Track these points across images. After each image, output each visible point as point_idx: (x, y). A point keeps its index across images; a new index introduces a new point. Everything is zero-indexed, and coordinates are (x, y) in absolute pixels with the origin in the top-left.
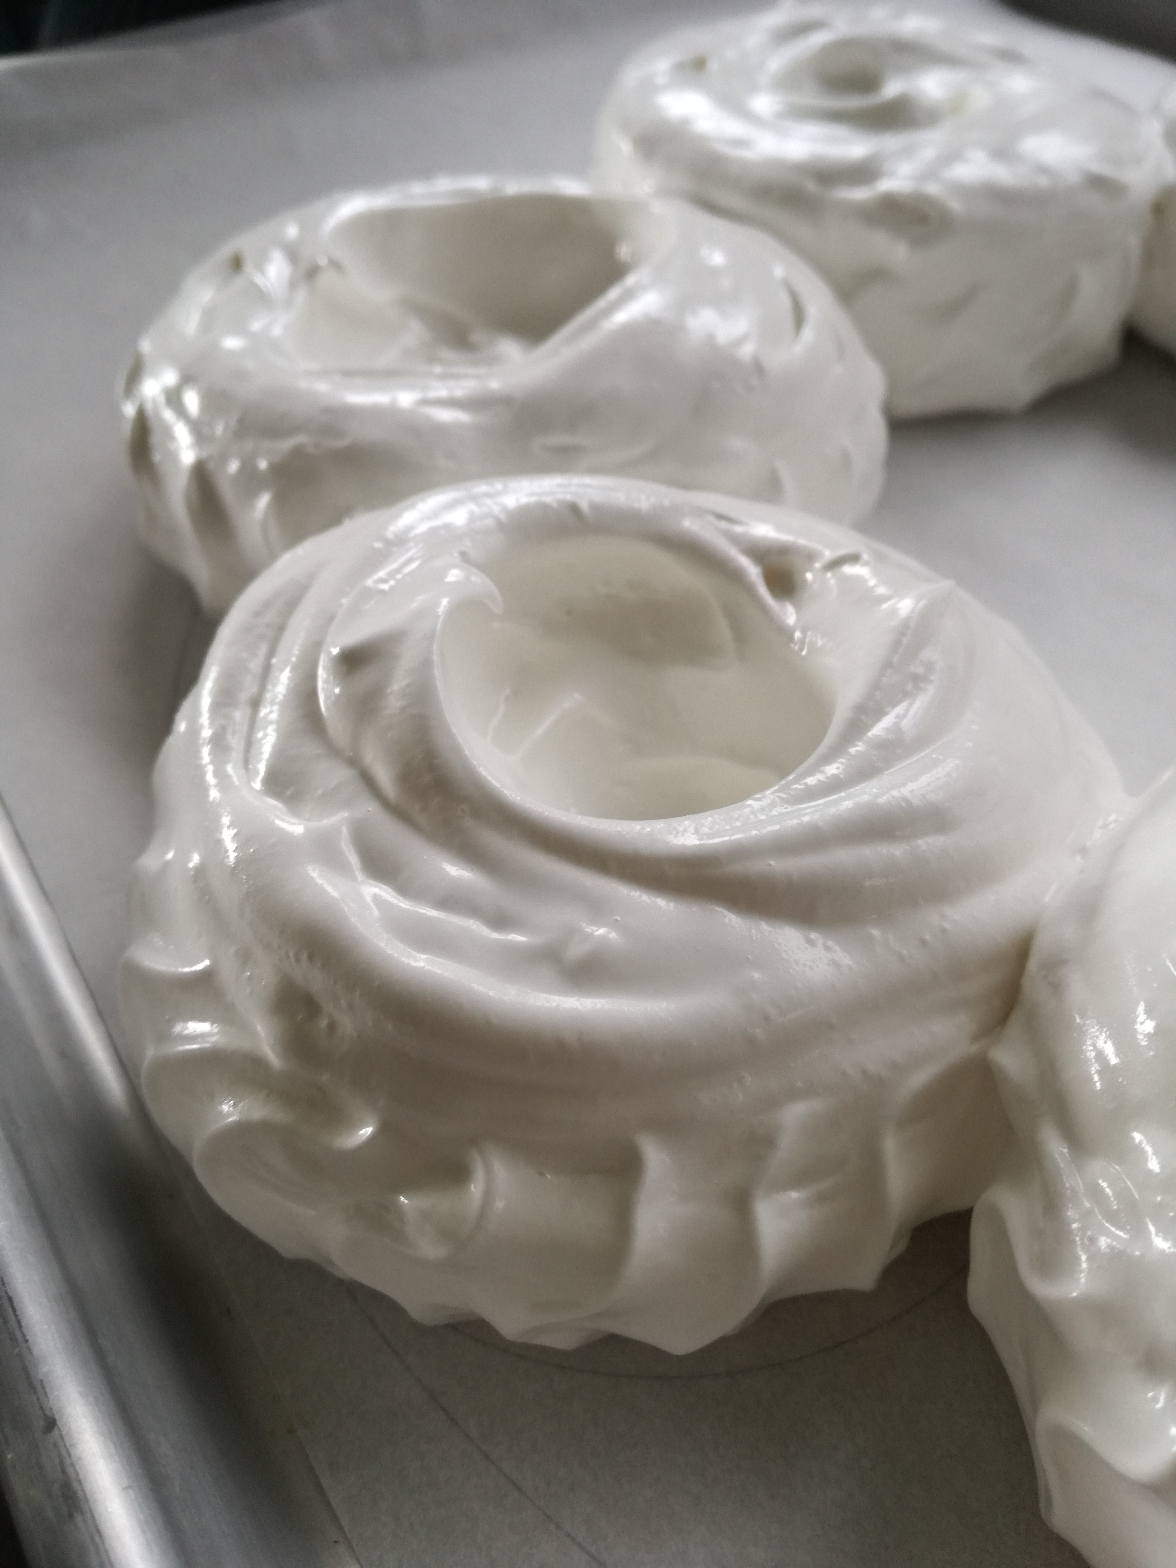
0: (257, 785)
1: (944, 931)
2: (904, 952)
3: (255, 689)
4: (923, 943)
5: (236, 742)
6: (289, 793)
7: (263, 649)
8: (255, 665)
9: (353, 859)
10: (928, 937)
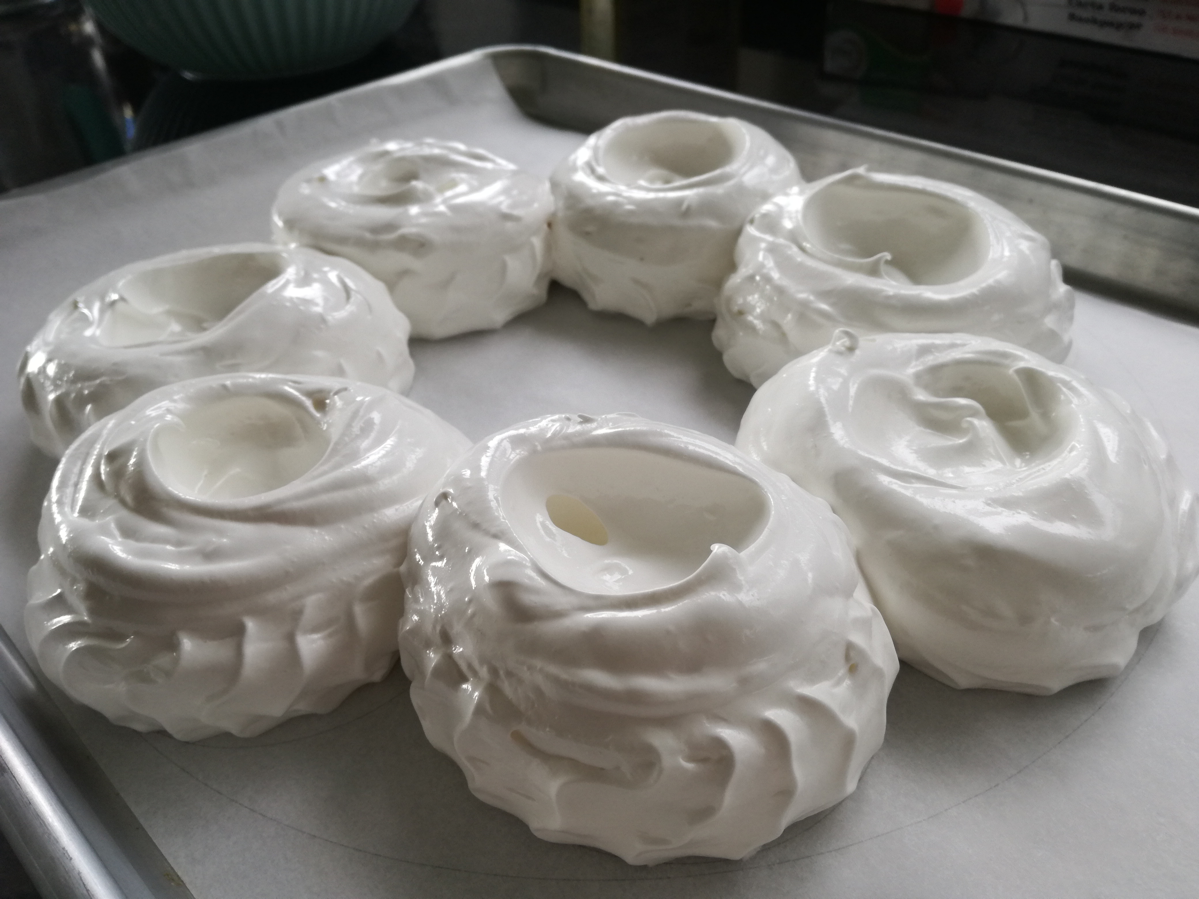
0: (76, 515)
1: (374, 522)
2: (356, 532)
3: (76, 479)
4: (364, 528)
5: (67, 500)
6: (89, 514)
7: (79, 463)
8: (76, 470)
9: (116, 533)
10: (366, 526)
